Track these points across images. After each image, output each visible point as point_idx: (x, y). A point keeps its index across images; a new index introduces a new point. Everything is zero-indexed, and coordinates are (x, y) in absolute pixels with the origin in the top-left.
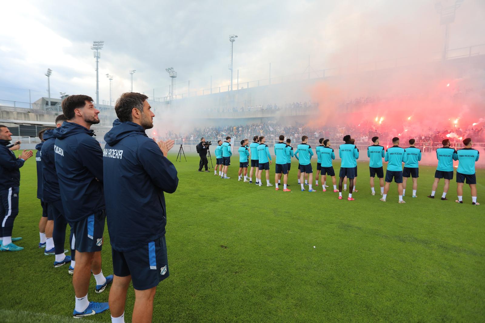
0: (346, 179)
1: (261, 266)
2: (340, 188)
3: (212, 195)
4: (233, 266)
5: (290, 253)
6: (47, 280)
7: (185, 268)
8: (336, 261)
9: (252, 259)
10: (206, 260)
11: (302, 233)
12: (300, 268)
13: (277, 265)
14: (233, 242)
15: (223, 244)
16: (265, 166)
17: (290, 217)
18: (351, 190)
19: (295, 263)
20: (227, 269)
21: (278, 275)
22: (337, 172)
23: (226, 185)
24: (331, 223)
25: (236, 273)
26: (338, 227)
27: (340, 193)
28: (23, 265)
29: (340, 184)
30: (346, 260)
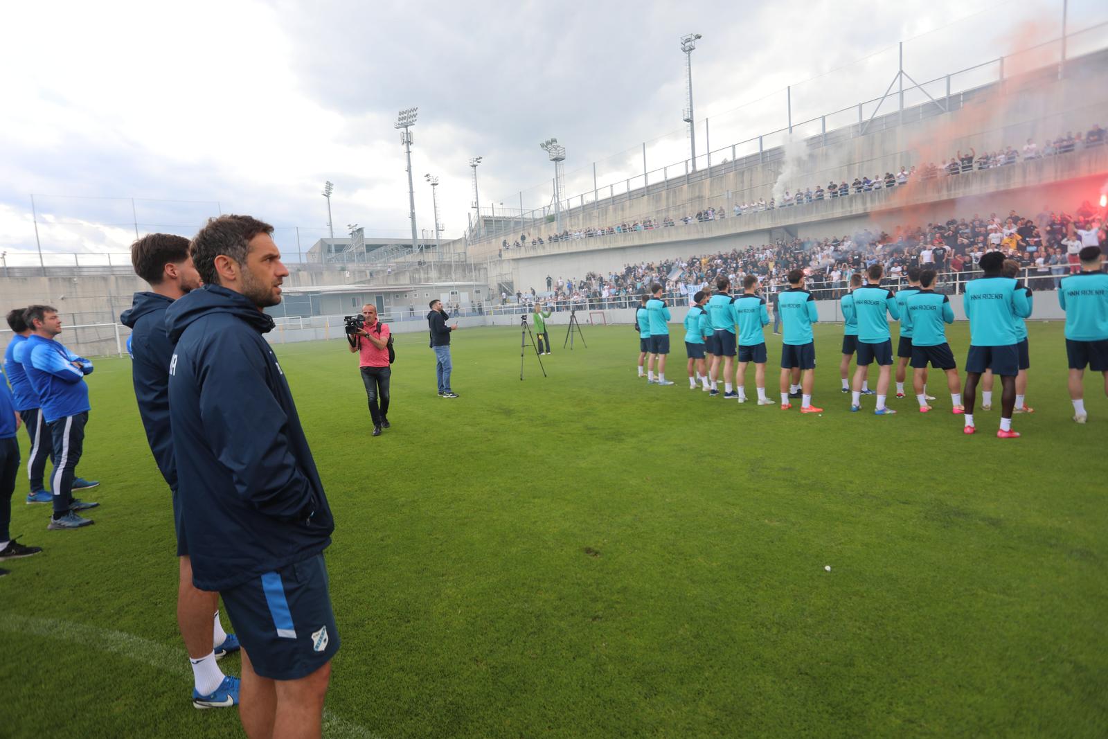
1: (661, 608)
2: (970, 403)
3: (614, 426)
5: (753, 579)
8: (880, 613)
9: (647, 586)
10: (539, 580)
11: (807, 527)
12: (763, 625)
13: (704, 610)
14: (619, 541)
15: (592, 546)
16: (754, 354)
17: (791, 481)
18: (1007, 407)
19: (756, 606)
20: (577, 608)
21: (697, 636)
23: (658, 399)
24: (904, 503)
25: (595, 618)
26: (923, 514)
29: (969, 392)
30: (915, 613)
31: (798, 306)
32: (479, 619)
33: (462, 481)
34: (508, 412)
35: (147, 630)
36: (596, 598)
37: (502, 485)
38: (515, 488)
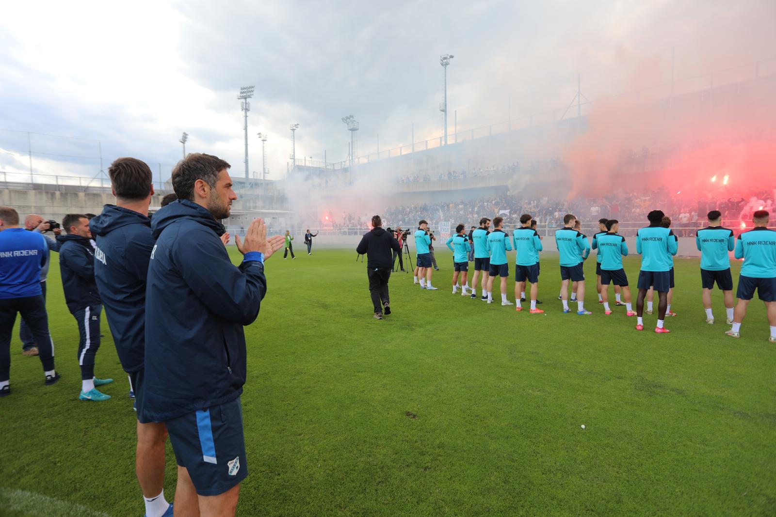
0: (651, 292)
1: (473, 460)
2: (640, 309)
3: (405, 319)
4: (422, 454)
5: (534, 436)
6: (125, 453)
7: (338, 451)
8: (628, 461)
9: (459, 442)
10: (376, 438)
11: (560, 396)
12: (550, 471)
13: (505, 460)
14: (429, 407)
15: (410, 411)
16: (500, 270)
17: (539, 361)
18: (661, 312)
19: (542, 457)
20: (411, 461)
21: (506, 482)
22: (633, 278)
23: (431, 300)
24: (618, 378)
25: (425, 469)
26: (633, 386)
27: (640, 320)
28: (102, 425)
29: (640, 302)
30: (651, 460)
31: (528, 239)
32: (336, 471)
33: (300, 358)
34: (325, 306)
35: (48, 488)
36: (422, 452)
37: (332, 361)
38: (342, 365)
